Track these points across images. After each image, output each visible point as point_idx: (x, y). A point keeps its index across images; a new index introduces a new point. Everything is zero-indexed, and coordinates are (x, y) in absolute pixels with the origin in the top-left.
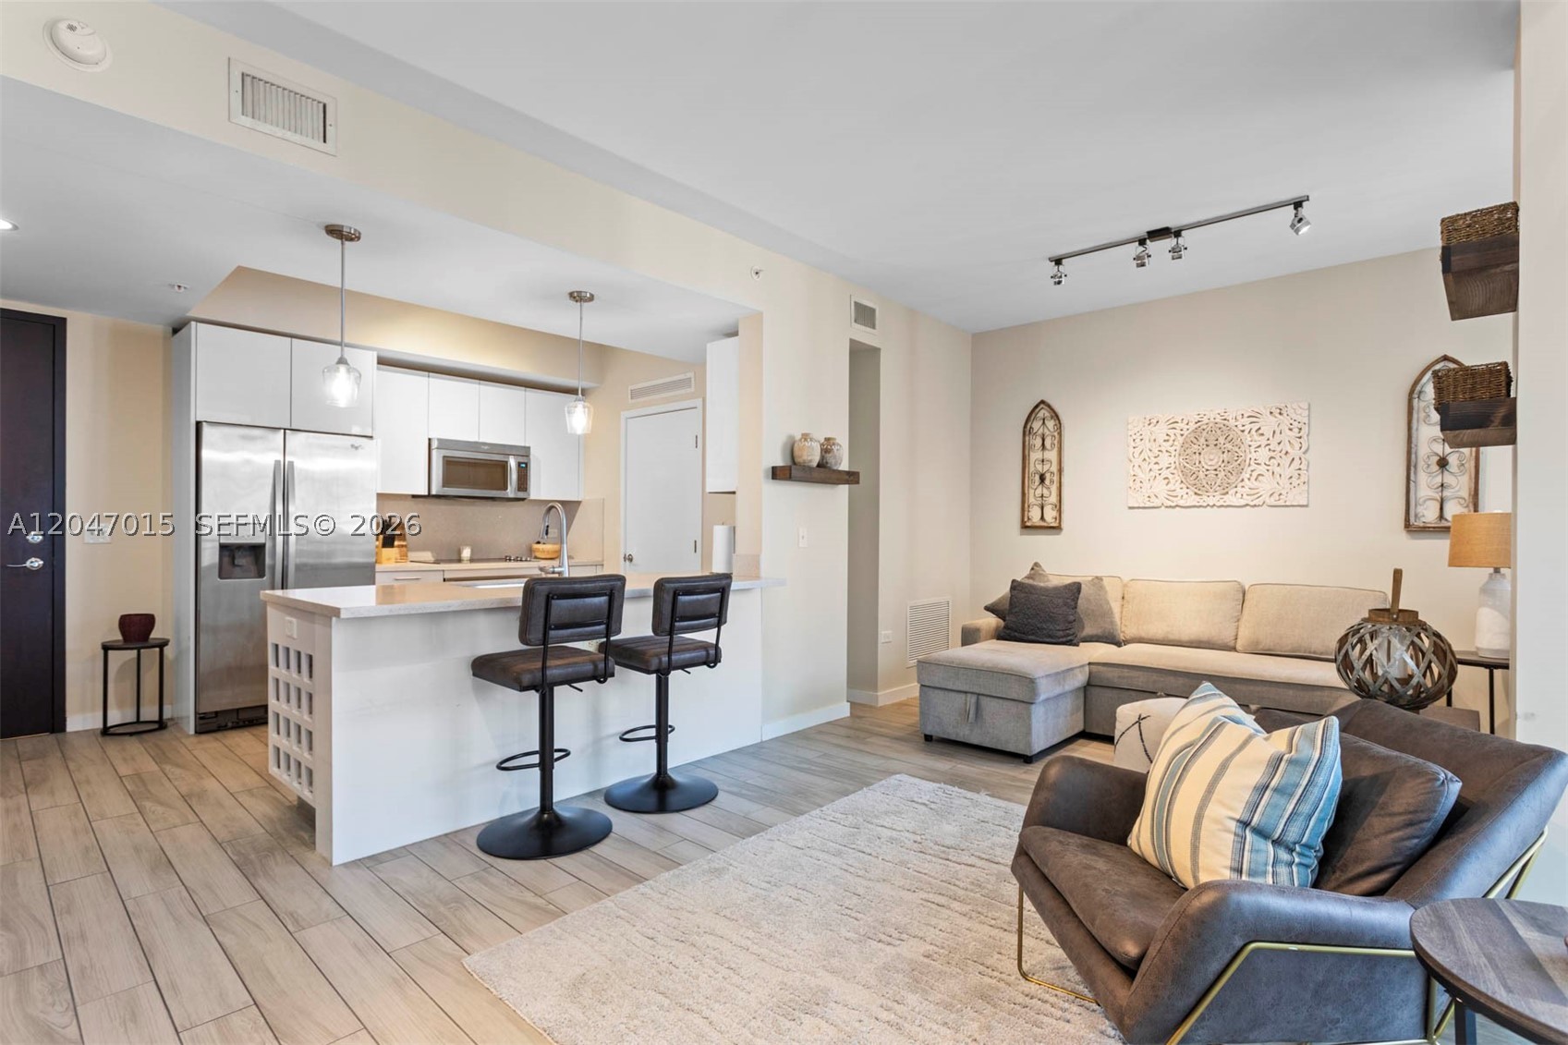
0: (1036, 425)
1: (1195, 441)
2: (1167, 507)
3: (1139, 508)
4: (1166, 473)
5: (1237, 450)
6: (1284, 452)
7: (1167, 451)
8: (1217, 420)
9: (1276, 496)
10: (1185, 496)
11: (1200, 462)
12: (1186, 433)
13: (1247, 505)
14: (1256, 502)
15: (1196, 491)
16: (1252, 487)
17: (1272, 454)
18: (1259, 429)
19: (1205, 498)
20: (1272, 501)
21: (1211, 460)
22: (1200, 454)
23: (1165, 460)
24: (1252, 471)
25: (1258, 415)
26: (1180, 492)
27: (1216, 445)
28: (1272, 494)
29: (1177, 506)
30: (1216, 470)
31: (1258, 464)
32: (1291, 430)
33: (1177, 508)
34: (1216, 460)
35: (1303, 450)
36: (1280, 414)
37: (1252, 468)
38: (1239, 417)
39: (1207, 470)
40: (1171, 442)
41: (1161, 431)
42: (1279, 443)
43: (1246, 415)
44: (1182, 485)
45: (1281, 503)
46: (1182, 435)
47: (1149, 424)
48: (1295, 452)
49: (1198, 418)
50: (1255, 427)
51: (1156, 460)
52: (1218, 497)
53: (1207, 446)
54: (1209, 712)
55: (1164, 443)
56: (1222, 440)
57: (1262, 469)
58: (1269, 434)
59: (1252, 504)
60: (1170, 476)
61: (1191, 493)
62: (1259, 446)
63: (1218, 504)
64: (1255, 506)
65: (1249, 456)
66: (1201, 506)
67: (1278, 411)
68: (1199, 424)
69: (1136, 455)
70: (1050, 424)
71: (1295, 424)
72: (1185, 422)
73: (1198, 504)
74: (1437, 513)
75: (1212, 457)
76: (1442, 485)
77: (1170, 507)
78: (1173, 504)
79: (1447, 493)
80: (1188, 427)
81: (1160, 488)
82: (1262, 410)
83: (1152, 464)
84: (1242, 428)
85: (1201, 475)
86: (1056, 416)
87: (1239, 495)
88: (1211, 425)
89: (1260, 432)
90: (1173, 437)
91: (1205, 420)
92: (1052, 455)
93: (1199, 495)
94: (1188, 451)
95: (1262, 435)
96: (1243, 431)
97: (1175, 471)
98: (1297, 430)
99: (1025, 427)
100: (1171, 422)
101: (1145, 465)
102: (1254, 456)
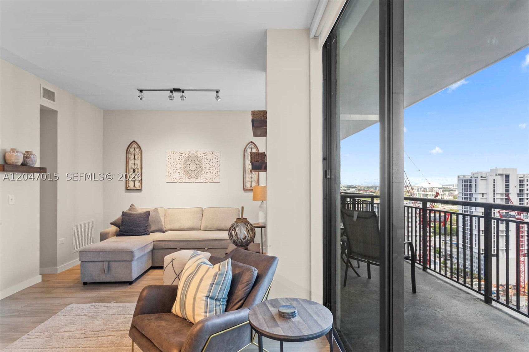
0: (132, 150)
1: (188, 160)
2: (179, 182)
3: (170, 182)
4: (179, 171)
5: (200, 164)
6: (213, 166)
7: (179, 163)
8: (195, 154)
9: (211, 180)
10: (185, 179)
11: (189, 168)
12: (185, 157)
13: (204, 182)
14: (206, 181)
15: (188, 177)
16: (205, 176)
17: (210, 166)
18: (207, 158)
19: (191, 180)
20: (210, 181)
21: (193, 167)
22: (189, 165)
23: (178, 166)
24: (205, 171)
25: (207, 154)
26: (183, 177)
27: (194, 162)
28: (210, 179)
29: (182, 182)
30: (194, 170)
31: (206, 169)
32: (215, 159)
33: (183, 183)
34: (194, 167)
35: (219, 165)
36: (212, 154)
37: (205, 170)
38: (201, 154)
39: (192, 170)
40: (180, 160)
41: (177, 156)
42: (212, 163)
43: (203, 153)
44: (184, 175)
45: (212, 182)
46: (184, 158)
47: (173, 153)
48: (216, 166)
49: (189, 153)
50: (206, 157)
51: (175, 166)
52: (195, 179)
53: (192, 162)
54: (196, 261)
55: (178, 160)
56: (196, 161)
57: (207, 171)
58: (209, 160)
59: (205, 182)
60: (180, 172)
61: (187, 178)
62: (207, 163)
63: (195, 182)
64: (206, 182)
65: (204, 166)
66: (190, 182)
67: (212, 153)
68: (189, 155)
69: (169, 164)
70: (137, 150)
71: (216, 157)
72: (185, 154)
73: (189, 182)
74: (250, 185)
75: (193, 166)
76: (251, 177)
77: (180, 182)
78: (181, 182)
79: (252, 180)
80: (186, 155)
81: (177, 176)
82: (207, 152)
83: (174, 167)
84: (202, 157)
85: (190, 172)
86: (139, 147)
87: (201, 179)
88: (193, 155)
89: (207, 159)
90: (181, 159)
91: (191, 154)
92: (138, 162)
93: (189, 178)
94: (186, 164)
95: (208, 160)
96: (202, 158)
97: (182, 170)
98: (217, 159)
99: (127, 150)
100: (181, 153)
101: (172, 167)
102: (205, 166)
